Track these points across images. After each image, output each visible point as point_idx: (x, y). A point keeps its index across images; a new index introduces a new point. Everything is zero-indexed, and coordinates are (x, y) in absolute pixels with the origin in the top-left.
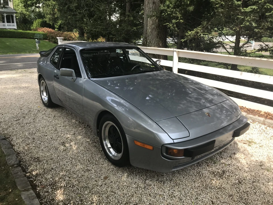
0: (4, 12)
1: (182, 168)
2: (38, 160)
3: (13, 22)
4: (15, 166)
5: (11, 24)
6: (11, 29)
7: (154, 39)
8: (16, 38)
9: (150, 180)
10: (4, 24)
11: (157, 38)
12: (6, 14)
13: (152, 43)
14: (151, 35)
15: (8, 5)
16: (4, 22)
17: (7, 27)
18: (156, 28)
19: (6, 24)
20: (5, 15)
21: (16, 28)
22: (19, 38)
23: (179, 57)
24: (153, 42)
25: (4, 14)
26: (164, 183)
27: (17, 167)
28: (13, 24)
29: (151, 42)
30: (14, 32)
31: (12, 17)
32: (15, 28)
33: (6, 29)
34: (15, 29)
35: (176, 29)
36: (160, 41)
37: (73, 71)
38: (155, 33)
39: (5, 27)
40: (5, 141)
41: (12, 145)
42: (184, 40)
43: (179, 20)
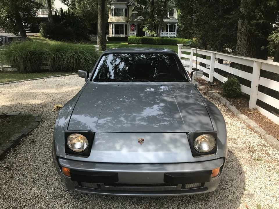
0: (168, 22)
2: (33, 142)
3: (174, 31)
4: (12, 141)
5: (173, 33)
6: (171, 37)
7: (243, 46)
8: (171, 45)
10: (167, 33)
11: (247, 45)
13: (240, 50)
14: (239, 41)
15: (173, 16)
16: (167, 31)
17: (169, 36)
18: (246, 32)
19: (168, 32)
20: (169, 25)
21: (176, 36)
23: (261, 70)
24: (242, 50)
25: (168, 24)
26: (75, 201)
27: (12, 142)
28: (174, 33)
29: (239, 49)
30: (170, 40)
31: (175, 26)
33: (167, 37)
34: (174, 37)
35: (257, 32)
36: (251, 48)
37: (86, 73)
38: (244, 38)
39: (167, 36)
40: (37, 123)
41: (37, 127)
42: (266, 47)
43: (258, 20)
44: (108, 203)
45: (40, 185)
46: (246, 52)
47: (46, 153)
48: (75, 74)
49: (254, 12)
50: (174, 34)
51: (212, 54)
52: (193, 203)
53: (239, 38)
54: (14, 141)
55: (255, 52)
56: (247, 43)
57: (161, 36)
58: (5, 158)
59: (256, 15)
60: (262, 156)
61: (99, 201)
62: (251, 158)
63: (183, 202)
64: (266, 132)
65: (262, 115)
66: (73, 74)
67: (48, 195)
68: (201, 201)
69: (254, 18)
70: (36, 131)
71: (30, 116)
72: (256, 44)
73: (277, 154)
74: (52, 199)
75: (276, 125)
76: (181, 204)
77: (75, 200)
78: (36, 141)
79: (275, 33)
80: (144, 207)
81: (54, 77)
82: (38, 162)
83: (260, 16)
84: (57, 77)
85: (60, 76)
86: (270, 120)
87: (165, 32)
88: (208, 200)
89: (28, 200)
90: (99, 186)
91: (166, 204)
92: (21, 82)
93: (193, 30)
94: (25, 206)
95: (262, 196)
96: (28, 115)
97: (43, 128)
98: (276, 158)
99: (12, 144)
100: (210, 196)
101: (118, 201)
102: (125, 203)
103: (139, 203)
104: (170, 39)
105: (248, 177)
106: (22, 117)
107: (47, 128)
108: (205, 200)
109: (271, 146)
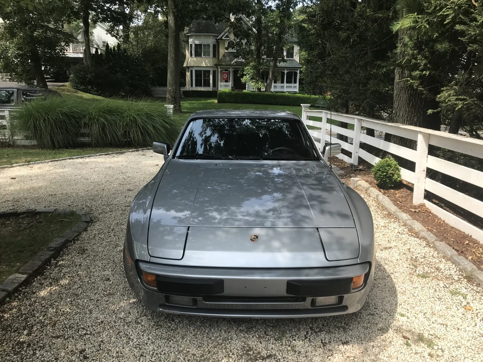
0: (285, 68)
1: (179, 312)
2: (83, 251)
3: (295, 82)
4: (51, 249)
5: (293, 85)
6: (289, 92)
7: (403, 109)
8: (290, 105)
9: (150, 317)
10: (282, 85)
11: (409, 107)
12: (287, 70)
13: (399, 115)
14: (397, 100)
15: (293, 57)
16: (283, 82)
17: (285, 90)
18: (407, 87)
19: (285, 84)
20: (286, 72)
21: (298, 91)
22: (294, 106)
23: (429, 145)
24: (401, 115)
25: (284, 70)
26: (157, 329)
27: (52, 250)
28: (295, 85)
29: (397, 113)
30: (288, 97)
31: (296, 74)
32: (296, 90)
33: (283, 92)
34: (295, 93)
35: (421, 89)
36: (415, 113)
37: (165, 146)
38: (404, 96)
39: (282, 90)
40: (85, 225)
41: (86, 230)
42: (435, 111)
43: (422, 71)
44: (205, 332)
45: (103, 309)
46: (407, 117)
47: (105, 266)
48: (134, 151)
49: (416, 59)
50: (295, 87)
51: (356, 120)
52: (327, 332)
53: (397, 96)
54: (55, 248)
55: (421, 118)
56: (409, 104)
57: (273, 90)
58: (45, 272)
59: (419, 63)
60: (429, 271)
61: (192, 329)
62: (413, 274)
63: (313, 330)
64: (436, 238)
65: (432, 213)
66: (131, 150)
67: (116, 321)
68: (339, 329)
69: (416, 67)
70: (84, 235)
71: (72, 214)
72: (422, 107)
73: (451, 269)
74: (124, 325)
75: (452, 228)
76: (310, 333)
77: (157, 327)
78: (87, 250)
79: (447, 90)
80: (258, 336)
81: (100, 155)
82: (95, 278)
83: (425, 65)
84: (106, 155)
85: (109, 154)
86: (444, 221)
87: (279, 84)
88: (348, 328)
89: (89, 326)
90: (195, 302)
91: (288, 332)
92: (48, 162)
93: (325, 82)
94: (86, 334)
95: (427, 323)
96: (69, 212)
97: (94, 232)
98: (450, 275)
99: (52, 252)
100: (351, 323)
101: (220, 329)
102: (229, 332)
103: (250, 332)
104: (289, 94)
105: (408, 299)
106: (59, 215)
107: (102, 231)
108: (344, 329)
109: (444, 257)
